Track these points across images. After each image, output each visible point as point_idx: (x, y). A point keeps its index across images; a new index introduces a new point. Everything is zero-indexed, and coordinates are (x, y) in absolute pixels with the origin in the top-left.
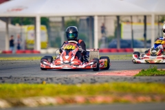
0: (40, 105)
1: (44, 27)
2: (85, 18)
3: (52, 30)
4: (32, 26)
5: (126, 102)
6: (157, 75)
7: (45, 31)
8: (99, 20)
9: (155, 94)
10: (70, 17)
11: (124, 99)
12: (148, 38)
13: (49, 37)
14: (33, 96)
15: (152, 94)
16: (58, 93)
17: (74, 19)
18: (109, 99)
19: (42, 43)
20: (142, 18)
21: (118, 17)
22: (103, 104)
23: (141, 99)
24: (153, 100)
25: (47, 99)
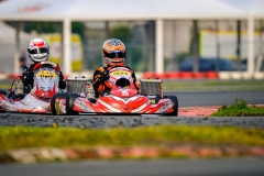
0: (39, 160)
1: (77, 37)
2: (142, 24)
3: (91, 42)
5: (180, 158)
7: (78, 43)
8: (165, 27)
9: (229, 144)
10: (120, 21)
11: (179, 151)
12: (243, 56)
13: (85, 52)
15: (223, 145)
17: (125, 24)
20: (234, 25)
21: (195, 22)
22: (143, 159)
23: (205, 151)
24: (225, 154)
25: (50, 151)
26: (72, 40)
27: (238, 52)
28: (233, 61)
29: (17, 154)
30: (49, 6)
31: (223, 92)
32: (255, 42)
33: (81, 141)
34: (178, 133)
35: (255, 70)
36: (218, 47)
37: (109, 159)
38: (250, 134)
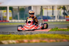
0: (9, 43)
1: (11, 11)
2: (28, 7)
3: (14, 12)
4: (5, 11)
5: (45, 42)
6: (58, 31)
7: (11, 12)
8: (34, 8)
9: (57, 39)
10: (22, 7)
11: (44, 41)
12: (54, 15)
13: (13, 15)
14: (6, 40)
15: (56, 39)
16: (17, 38)
17: (23, 7)
18: (38, 41)
19: (10, 18)
20: (52, 7)
21: (42, 7)
22: (36, 43)
23: (51, 41)
24: (56, 41)
25: (12, 41)
26: (10, 12)
27: (53, 14)
28: (52, 17)
29: (3, 42)
30: (3, 3)
31: (51, 25)
32: (57, 12)
33: (19, 38)
34: (44, 36)
35: (57, 19)
36: (48, 13)
37: (27, 43)
38: (62, 36)
